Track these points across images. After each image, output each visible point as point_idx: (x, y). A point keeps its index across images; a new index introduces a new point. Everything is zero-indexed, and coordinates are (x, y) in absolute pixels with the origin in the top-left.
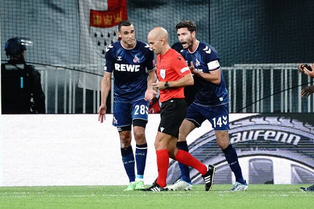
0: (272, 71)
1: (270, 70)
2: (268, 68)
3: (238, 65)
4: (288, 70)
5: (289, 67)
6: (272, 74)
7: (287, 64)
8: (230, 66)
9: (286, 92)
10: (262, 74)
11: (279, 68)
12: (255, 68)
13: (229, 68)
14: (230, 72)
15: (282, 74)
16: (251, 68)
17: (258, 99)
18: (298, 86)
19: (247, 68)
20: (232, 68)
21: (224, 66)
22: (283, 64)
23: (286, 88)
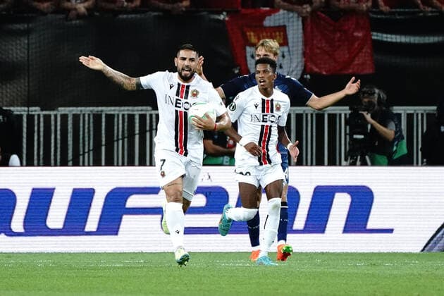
0: (104, 116)
1: (101, 115)
2: (99, 113)
3: (63, 108)
4: (123, 115)
5: (124, 111)
6: (104, 120)
7: (122, 108)
8: (54, 110)
9: (120, 142)
10: (91, 120)
11: (112, 113)
12: (83, 112)
13: (52, 113)
14: (53, 118)
15: (116, 119)
16: (79, 113)
17: (86, 150)
18: (134, 135)
19: (74, 113)
20: (55, 112)
21: (46, 110)
22: (117, 108)
23: (120, 137)
